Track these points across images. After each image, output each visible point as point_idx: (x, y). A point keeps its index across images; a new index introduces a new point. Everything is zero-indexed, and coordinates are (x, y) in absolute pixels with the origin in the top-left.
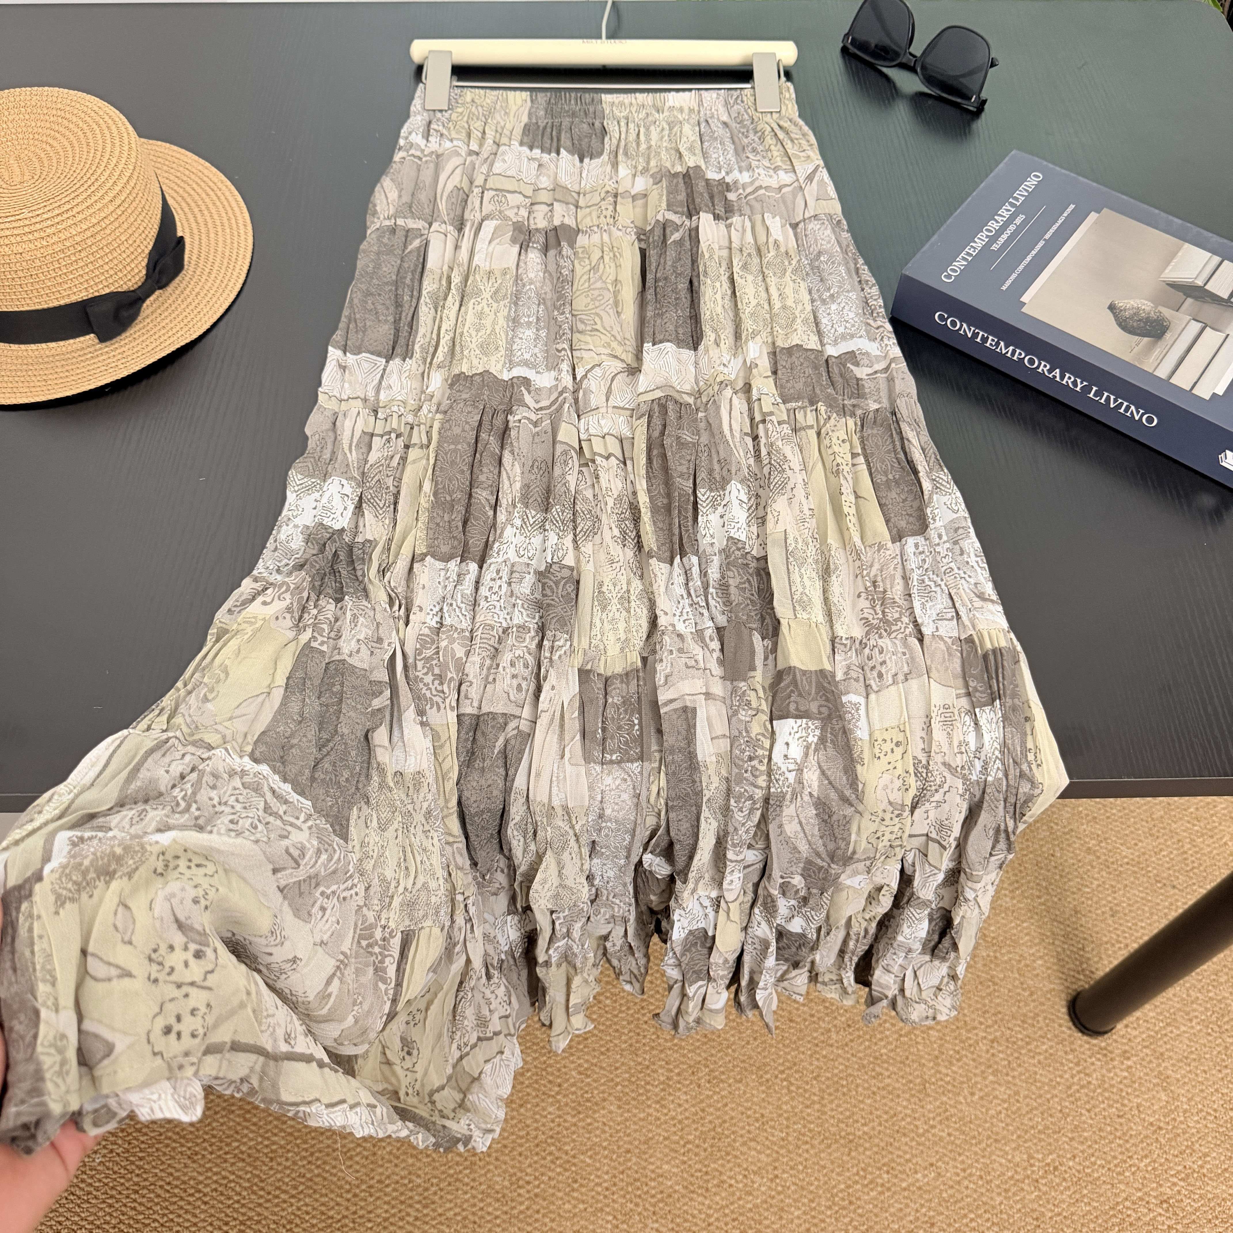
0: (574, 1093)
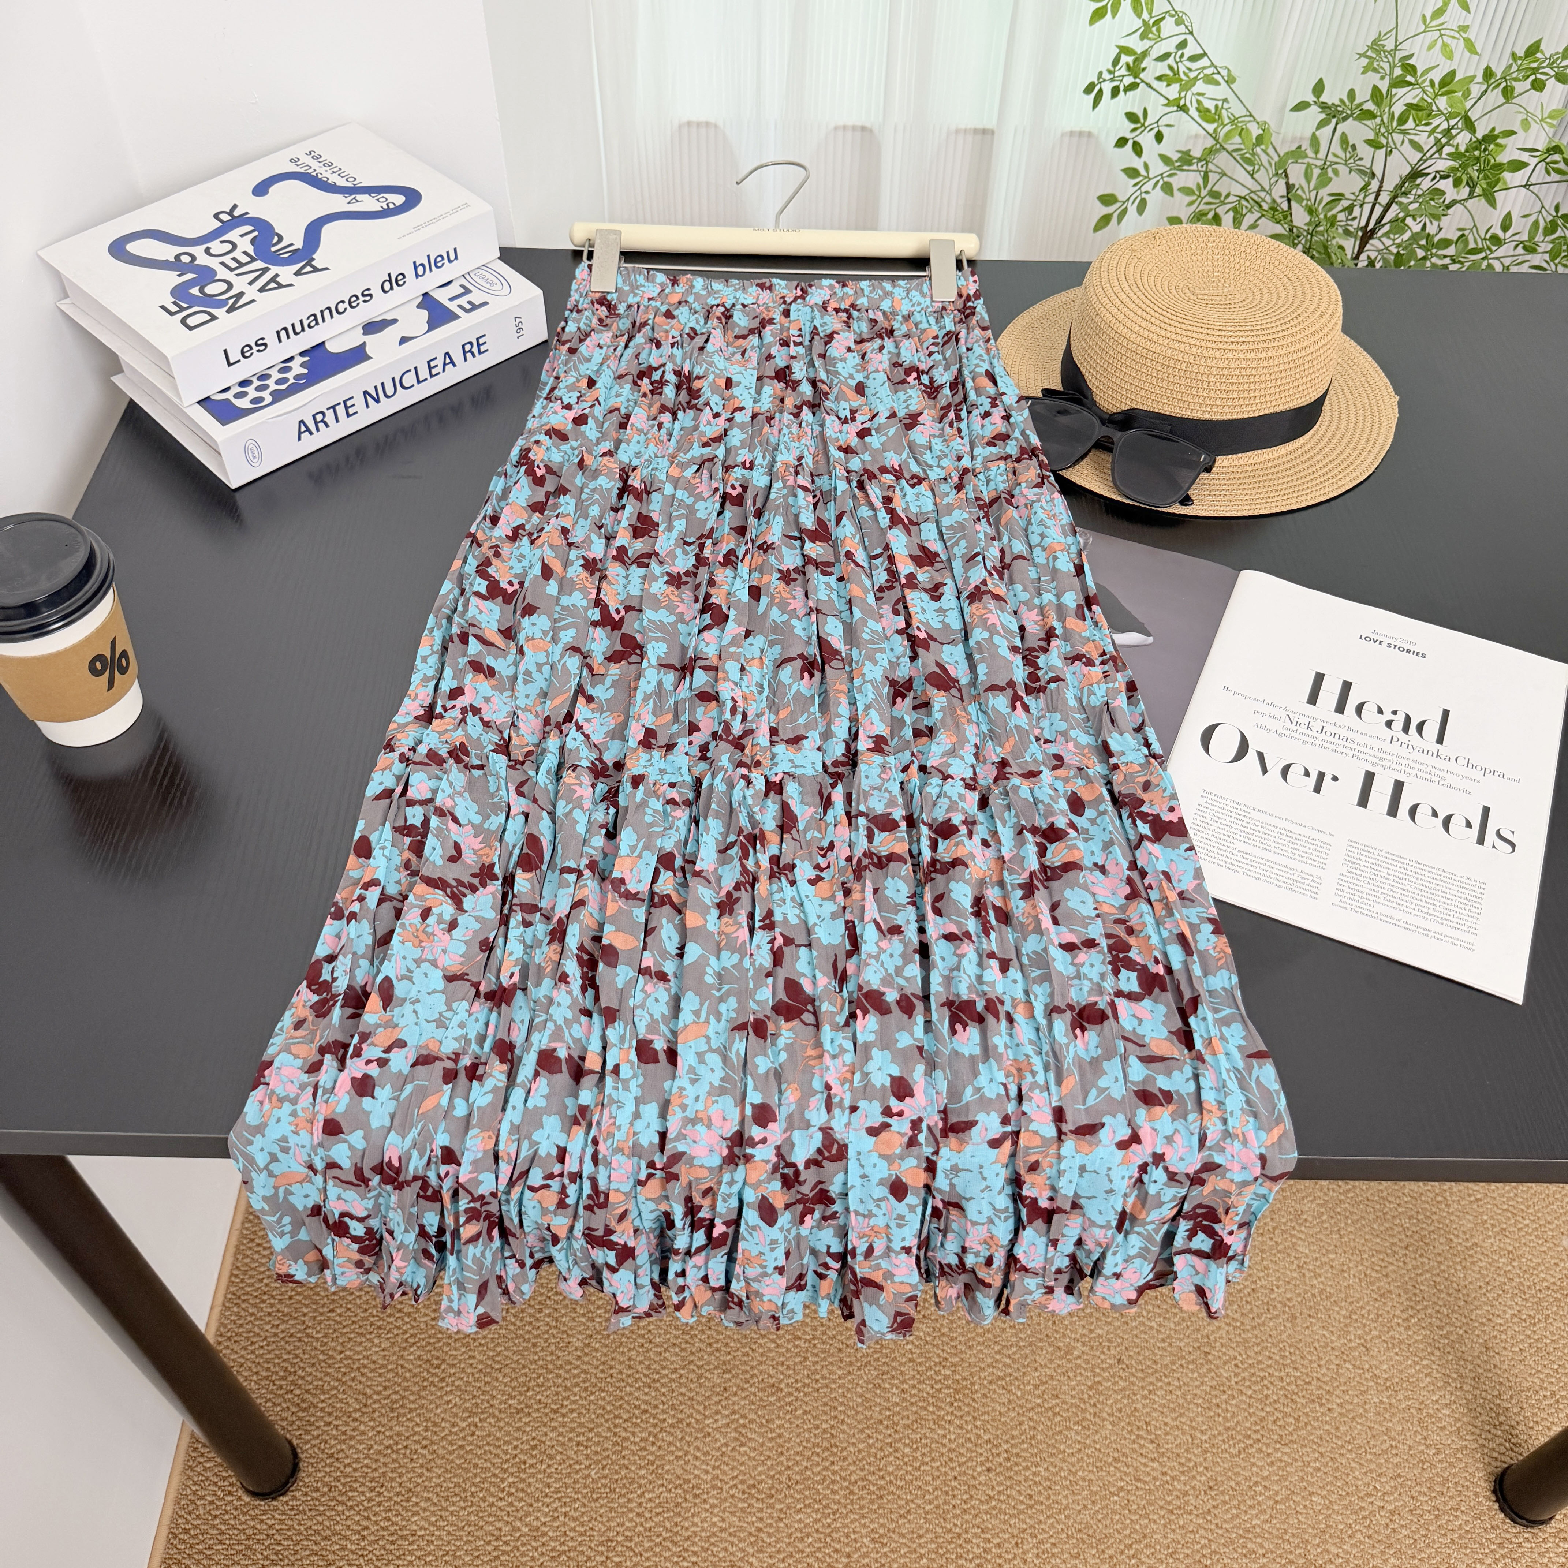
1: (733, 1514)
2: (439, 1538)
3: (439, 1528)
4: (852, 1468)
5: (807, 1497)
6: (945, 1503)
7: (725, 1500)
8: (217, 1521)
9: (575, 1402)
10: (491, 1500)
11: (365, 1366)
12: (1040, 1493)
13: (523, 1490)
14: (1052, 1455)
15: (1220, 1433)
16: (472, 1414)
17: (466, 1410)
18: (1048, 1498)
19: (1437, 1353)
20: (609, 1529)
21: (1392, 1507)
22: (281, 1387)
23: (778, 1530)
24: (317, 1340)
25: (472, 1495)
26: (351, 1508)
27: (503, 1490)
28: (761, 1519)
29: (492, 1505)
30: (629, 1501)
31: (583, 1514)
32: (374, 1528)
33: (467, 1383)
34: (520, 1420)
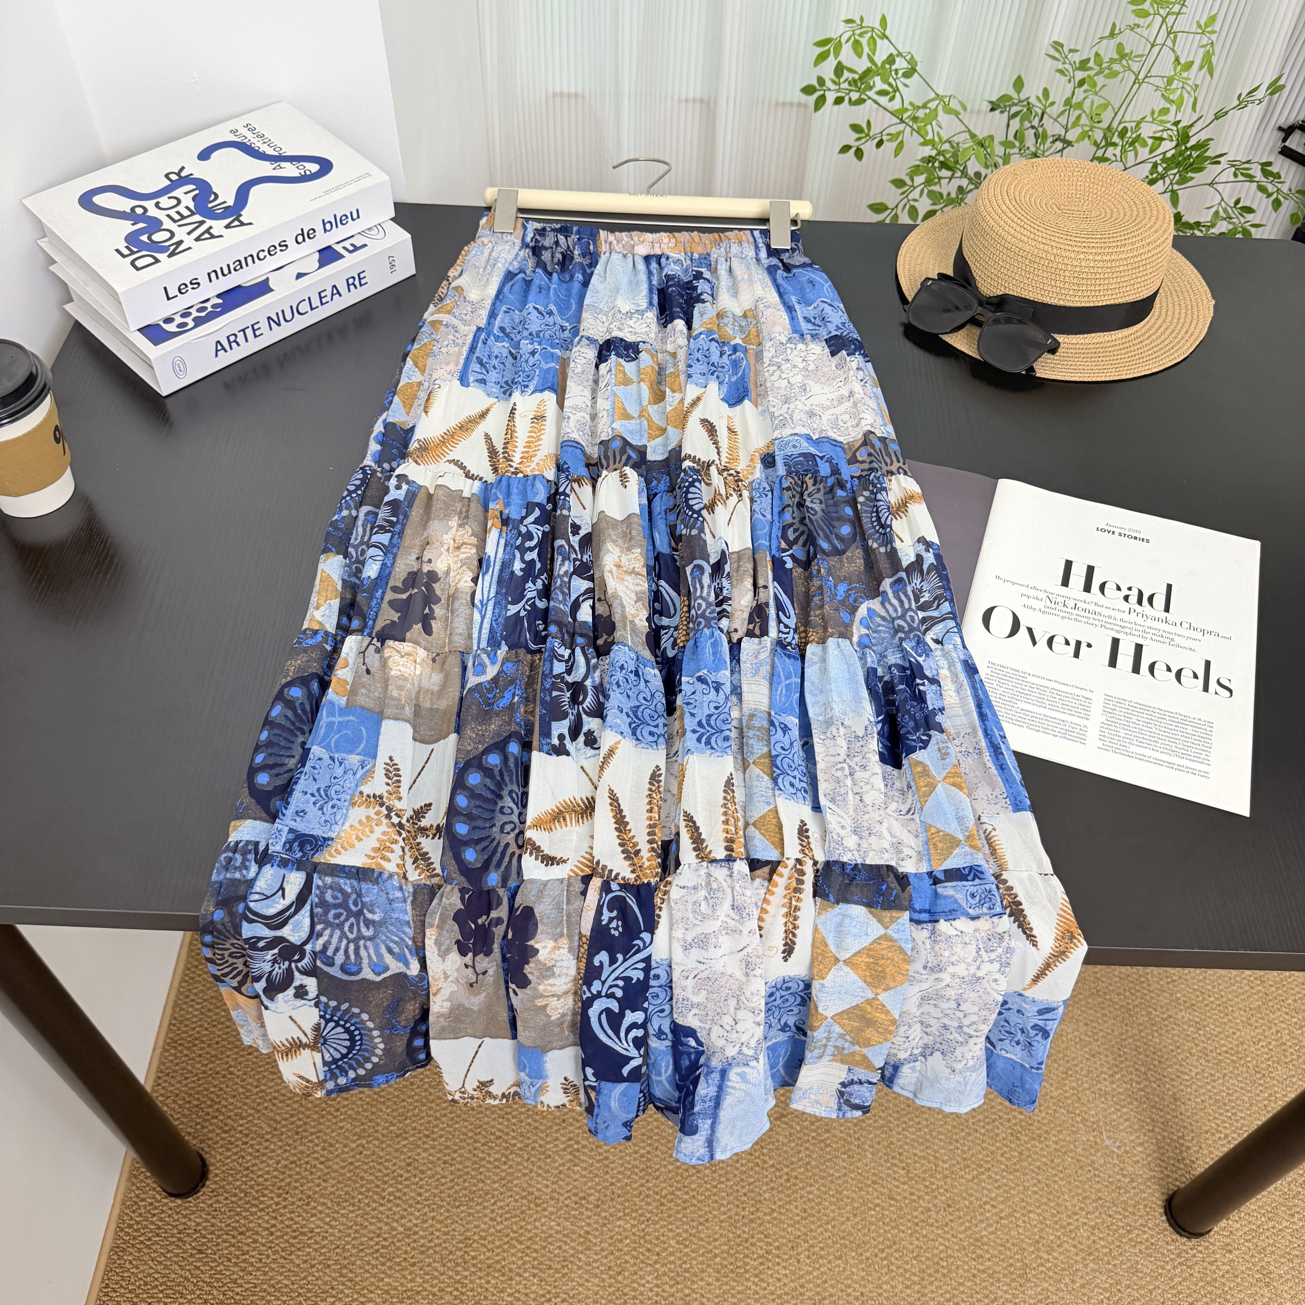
0: (673, 1262)
1: (567, 1219)
2: (331, 1234)
3: (332, 1227)
4: (664, 1185)
5: (626, 1208)
6: (736, 1214)
7: (561, 1209)
8: (155, 1219)
9: (442, 1129)
10: (374, 1205)
11: (275, 1098)
12: (812, 1208)
13: (399, 1198)
14: (823, 1178)
15: (958, 1163)
16: (360, 1137)
17: (356, 1134)
18: (819, 1212)
19: (1135, 1103)
20: (468, 1230)
21: (1092, 1223)
22: (208, 1114)
23: (602, 1233)
24: (238, 1076)
25: (359, 1201)
26: (262, 1210)
27: (384, 1198)
28: (589, 1225)
29: (374, 1209)
30: (484, 1208)
31: (446, 1219)
32: (280, 1226)
33: (358, 1113)
34: (399, 1142)
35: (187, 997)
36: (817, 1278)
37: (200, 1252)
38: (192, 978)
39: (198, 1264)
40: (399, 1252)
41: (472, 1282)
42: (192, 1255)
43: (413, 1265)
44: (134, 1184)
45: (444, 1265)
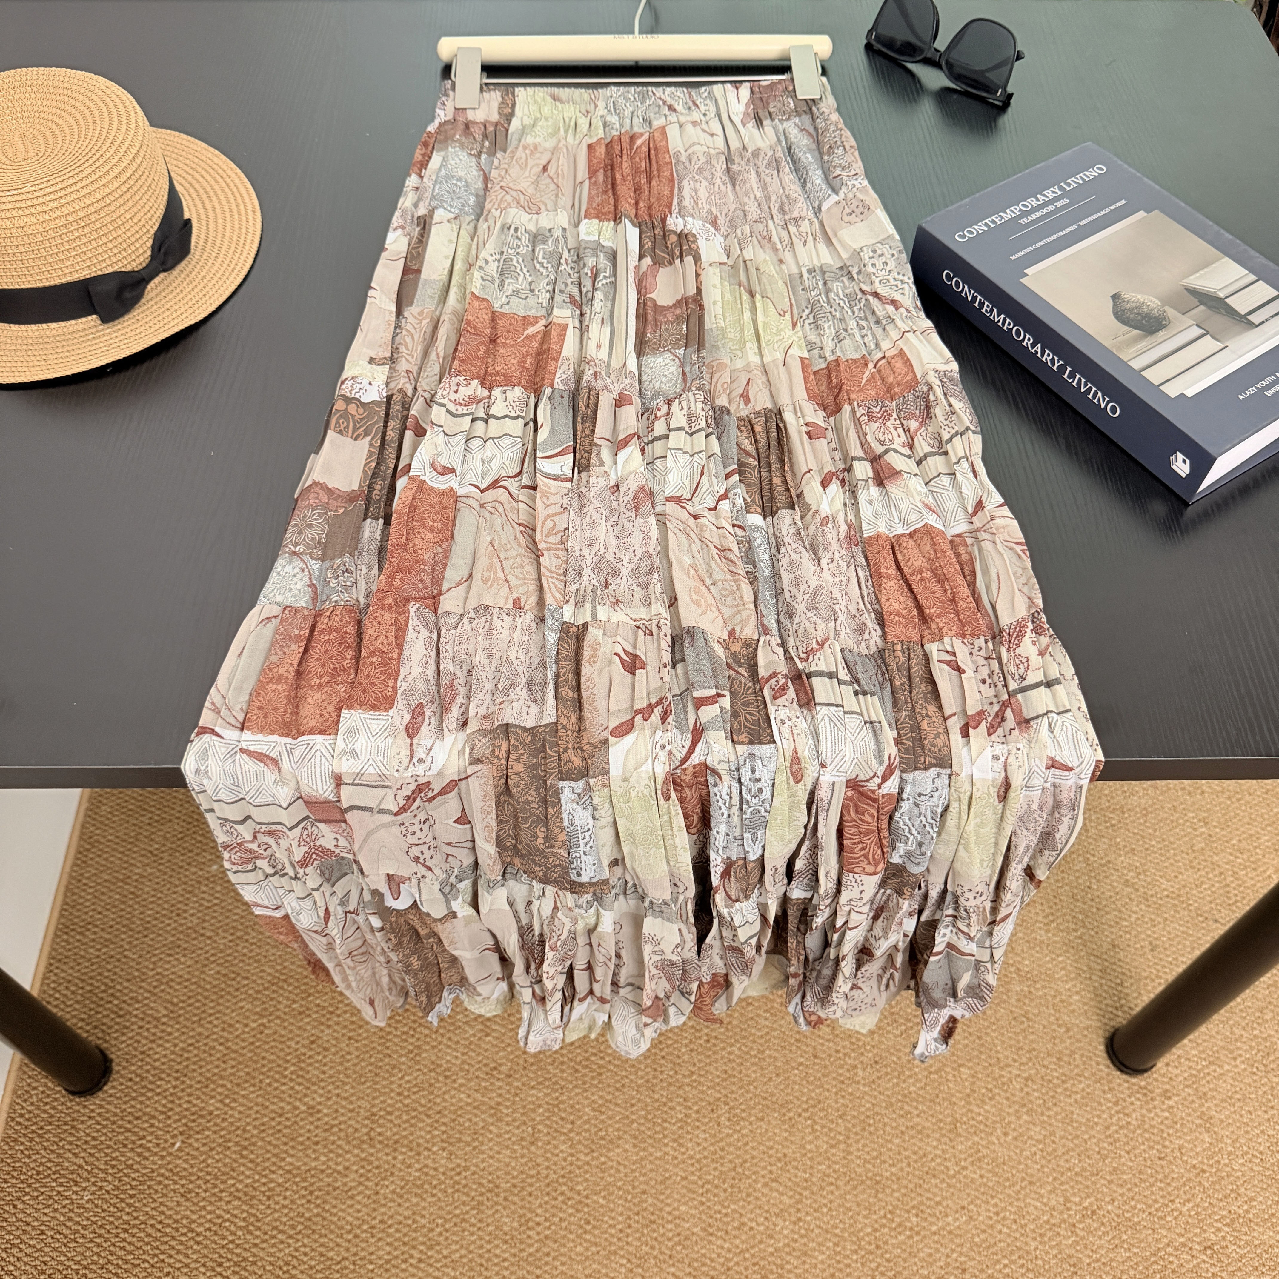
1: (476, 1091)
2: (231, 1116)
3: (232, 1109)
5: (538, 1076)
6: (655, 1077)
7: (470, 1080)
8: (47, 1107)
10: (275, 1085)
11: (172, 980)
12: (733, 1068)
13: (302, 1077)
14: (744, 1037)
16: (261, 1016)
17: (257, 1013)
18: (740, 1072)
19: (1072, 951)
20: (373, 1106)
21: (1026, 1075)
22: (102, 999)
23: (514, 1102)
24: (133, 960)
26: (159, 1094)
27: (285, 1077)
28: (500, 1095)
29: (276, 1089)
30: (392, 1083)
31: (352, 1095)
32: (178, 1110)
33: (258, 992)
34: (302, 1020)
35: (79, 881)
36: (738, 1140)
37: (94, 1139)
38: (84, 862)
39: (92, 1151)
40: (302, 1131)
41: (378, 1159)
42: (86, 1142)
43: (317, 1143)
44: (25, 1073)
45: (349, 1143)
